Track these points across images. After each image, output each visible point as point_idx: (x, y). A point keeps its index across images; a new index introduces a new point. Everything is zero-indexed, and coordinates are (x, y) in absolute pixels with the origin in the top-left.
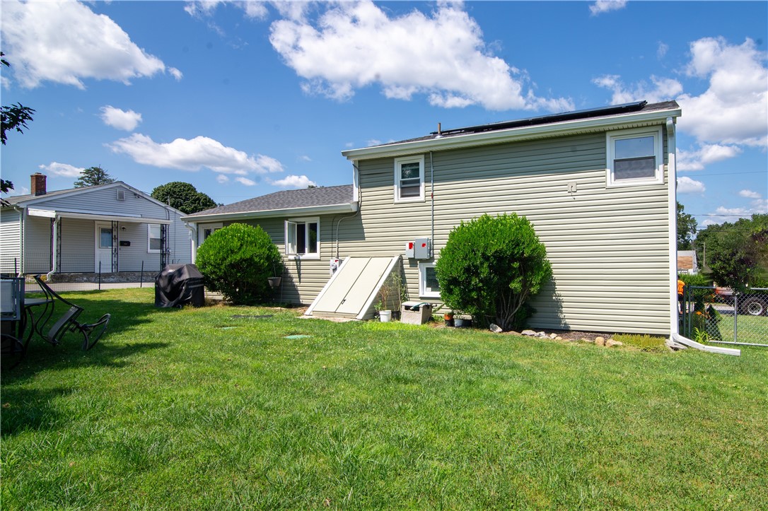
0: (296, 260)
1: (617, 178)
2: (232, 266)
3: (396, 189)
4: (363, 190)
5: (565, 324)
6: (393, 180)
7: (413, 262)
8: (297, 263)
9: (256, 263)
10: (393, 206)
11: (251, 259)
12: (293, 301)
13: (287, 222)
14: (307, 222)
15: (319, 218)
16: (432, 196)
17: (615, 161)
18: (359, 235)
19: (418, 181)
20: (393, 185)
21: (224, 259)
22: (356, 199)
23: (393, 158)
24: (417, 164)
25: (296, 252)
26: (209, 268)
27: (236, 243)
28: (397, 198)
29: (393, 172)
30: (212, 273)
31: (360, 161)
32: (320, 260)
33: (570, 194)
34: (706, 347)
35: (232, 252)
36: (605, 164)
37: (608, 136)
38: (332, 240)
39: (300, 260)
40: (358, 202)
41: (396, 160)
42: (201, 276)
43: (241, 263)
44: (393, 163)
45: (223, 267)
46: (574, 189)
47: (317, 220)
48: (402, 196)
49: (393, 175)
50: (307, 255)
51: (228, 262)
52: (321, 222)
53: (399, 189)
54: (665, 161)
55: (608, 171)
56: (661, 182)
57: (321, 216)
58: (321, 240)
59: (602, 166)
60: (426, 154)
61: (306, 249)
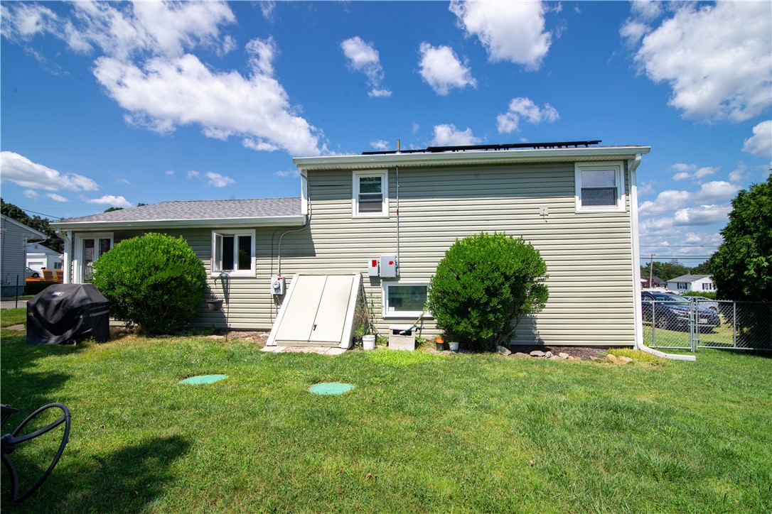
0: (221, 277)
1: (584, 204)
2: (155, 287)
3: (354, 203)
4: (313, 202)
5: (539, 340)
6: (352, 193)
7: (375, 280)
8: (223, 282)
9: (187, 282)
10: (350, 220)
11: (182, 277)
12: (218, 326)
13: (214, 235)
14: (237, 235)
15: (254, 230)
16: (398, 212)
17: (582, 189)
18: (307, 250)
19: (380, 196)
20: (351, 198)
21: (143, 278)
22: (304, 211)
23: (351, 170)
24: (379, 179)
25: (221, 269)
26: (120, 290)
27: (161, 258)
28: (355, 213)
29: (351, 185)
30: (124, 296)
31: (309, 171)
32: (255, 278)
33: (542, 217)
34: (668, 355)
35: (157, 268)
36: (574, 192)
37: (576, 165)
38: (272, 255)
39: (227, 278)
40: (307, 215)
41: (354, 173)
42: (106, 300)
43: (170, 282)
44: (351, 176)
45: (143, 288)
46: (546, 213)
47: (252, 234)
48: (360, 211)
49: (351, 189)
50: (236, 272)
51: (151, 280)
52: (257, 235)
53: (358, 204)
54: (627, 192)
55: (577, 197)
56: (624, 210)
57: (259, 230)
58: (258, 256)
59: (573, 194)
60: (389, 169)
61: (236, 266)
